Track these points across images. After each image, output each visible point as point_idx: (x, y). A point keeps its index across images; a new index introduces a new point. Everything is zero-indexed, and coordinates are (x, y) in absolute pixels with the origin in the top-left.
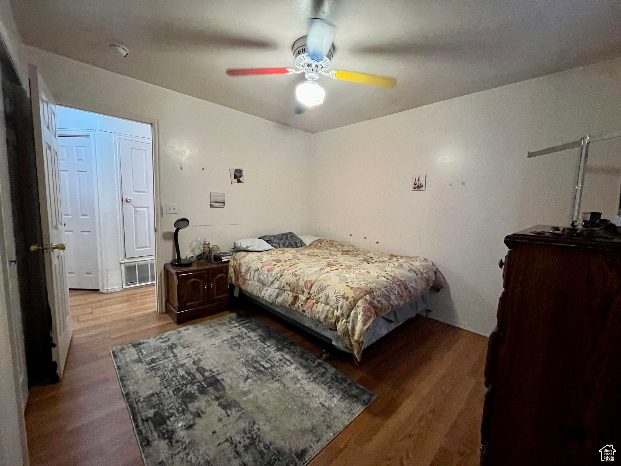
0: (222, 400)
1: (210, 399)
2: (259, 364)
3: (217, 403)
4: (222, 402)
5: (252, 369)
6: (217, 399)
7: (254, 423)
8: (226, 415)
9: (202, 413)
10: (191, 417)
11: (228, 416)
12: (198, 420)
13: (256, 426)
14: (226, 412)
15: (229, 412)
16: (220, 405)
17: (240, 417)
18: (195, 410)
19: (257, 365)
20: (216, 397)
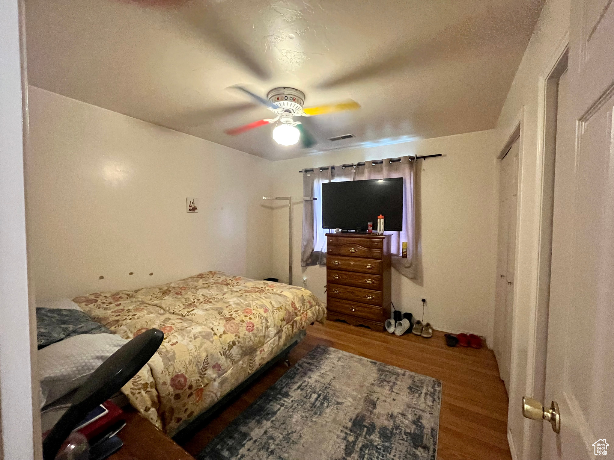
0: (370, 409)
1: (375, 417)
2: (315, 402)
3: (374, 411)
4: (372, 408)
5: (326, 405)
6: (371, 412)
7: (373, 384)
8: (379, 400)
9: (389, 414)
10: (397, 419)
11: (378, 399)
12: (395, 414)
13: (373, 382)
14: (377, 401)
15: (376, 399)
16: (374, 408)
17: (375, 392)
18: (391, 421)
19: (318, 404)
20: (371, 414)
